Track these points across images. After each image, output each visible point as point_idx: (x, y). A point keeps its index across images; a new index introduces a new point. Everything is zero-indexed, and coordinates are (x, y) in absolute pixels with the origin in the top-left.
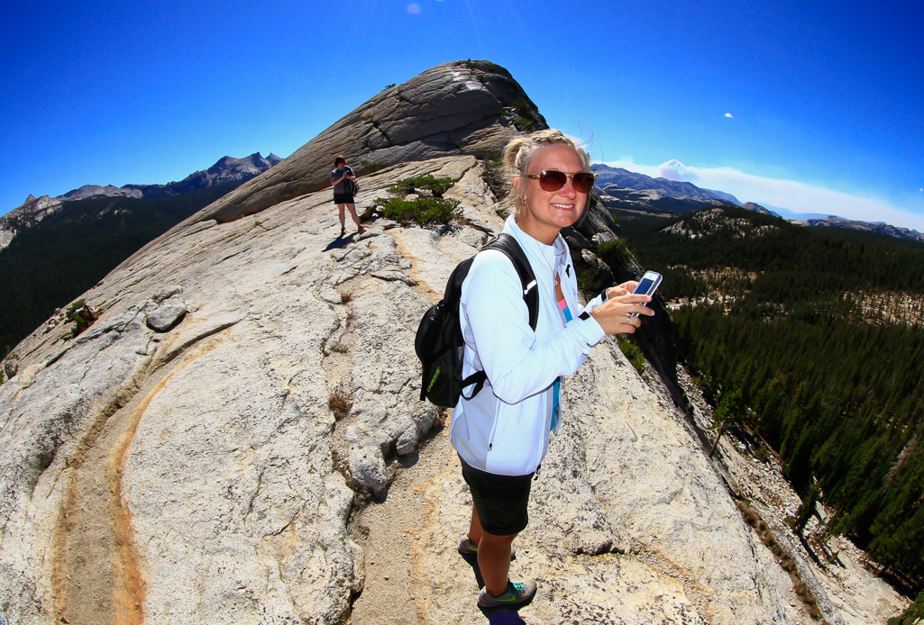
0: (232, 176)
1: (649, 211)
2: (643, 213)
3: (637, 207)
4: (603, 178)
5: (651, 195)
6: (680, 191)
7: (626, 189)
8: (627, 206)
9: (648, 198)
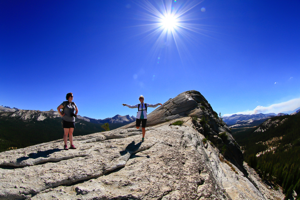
0: (120, 121)
1: (250, 127)
2: (248, 128)
3: (247, 126)
4: (236, 119)
5: (250, 121)
6: (259, 117)
7: (243, 121)
8: (244, 126)
9: (249, 122)
